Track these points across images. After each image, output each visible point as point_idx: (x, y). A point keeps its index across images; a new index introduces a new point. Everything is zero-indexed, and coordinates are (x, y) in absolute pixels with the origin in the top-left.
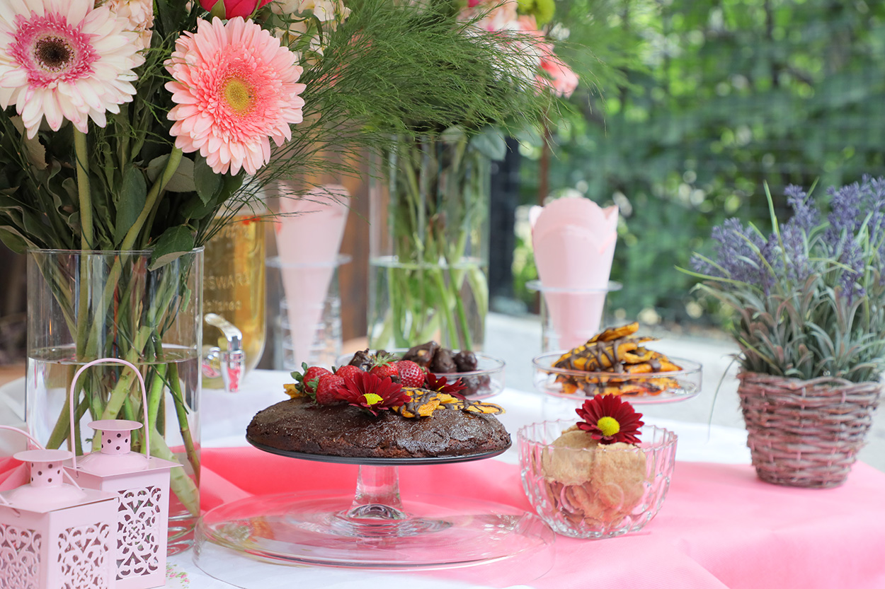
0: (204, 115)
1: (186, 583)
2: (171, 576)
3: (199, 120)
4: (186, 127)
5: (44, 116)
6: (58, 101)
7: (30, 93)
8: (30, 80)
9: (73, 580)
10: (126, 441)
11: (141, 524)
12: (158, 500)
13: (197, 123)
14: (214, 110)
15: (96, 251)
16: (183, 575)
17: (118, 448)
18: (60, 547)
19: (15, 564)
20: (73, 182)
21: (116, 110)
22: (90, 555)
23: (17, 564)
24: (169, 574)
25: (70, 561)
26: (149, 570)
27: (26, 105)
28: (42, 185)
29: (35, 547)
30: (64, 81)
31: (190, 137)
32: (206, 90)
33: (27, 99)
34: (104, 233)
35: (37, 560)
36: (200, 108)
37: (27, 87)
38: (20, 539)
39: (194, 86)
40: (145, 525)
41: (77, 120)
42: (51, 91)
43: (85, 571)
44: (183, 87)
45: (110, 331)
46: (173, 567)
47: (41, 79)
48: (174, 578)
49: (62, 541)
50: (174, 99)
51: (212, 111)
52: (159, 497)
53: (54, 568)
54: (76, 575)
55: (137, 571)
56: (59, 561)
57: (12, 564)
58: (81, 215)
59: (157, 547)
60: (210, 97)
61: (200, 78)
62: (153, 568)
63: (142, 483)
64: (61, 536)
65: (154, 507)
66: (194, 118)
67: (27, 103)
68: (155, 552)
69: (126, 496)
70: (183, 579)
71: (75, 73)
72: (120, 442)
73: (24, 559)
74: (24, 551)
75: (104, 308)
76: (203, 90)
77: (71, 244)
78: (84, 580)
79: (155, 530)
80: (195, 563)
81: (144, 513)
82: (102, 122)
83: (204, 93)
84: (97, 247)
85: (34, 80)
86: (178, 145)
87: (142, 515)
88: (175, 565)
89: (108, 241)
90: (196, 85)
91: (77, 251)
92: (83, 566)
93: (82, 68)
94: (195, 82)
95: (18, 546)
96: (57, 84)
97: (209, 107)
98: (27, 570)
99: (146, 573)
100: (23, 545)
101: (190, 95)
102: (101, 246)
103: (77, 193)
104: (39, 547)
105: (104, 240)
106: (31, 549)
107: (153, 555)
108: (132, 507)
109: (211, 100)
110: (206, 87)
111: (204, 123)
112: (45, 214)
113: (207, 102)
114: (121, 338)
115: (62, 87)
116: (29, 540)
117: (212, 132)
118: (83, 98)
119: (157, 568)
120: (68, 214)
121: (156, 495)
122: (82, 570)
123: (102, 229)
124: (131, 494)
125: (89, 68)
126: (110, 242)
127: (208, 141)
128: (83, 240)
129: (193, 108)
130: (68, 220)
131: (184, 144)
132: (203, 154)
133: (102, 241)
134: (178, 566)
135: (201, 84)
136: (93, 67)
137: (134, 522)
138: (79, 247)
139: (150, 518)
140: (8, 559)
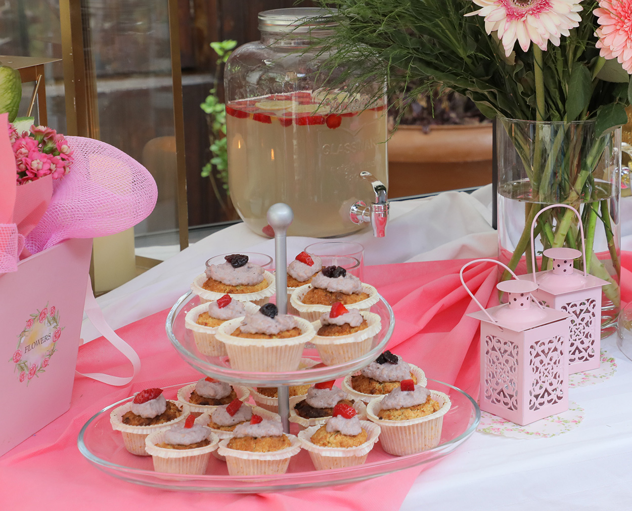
0: (621, 32)
1: (615, 367)
2: (603, 360)
3: (617, 36)
4: (607, 42)
5: (517, 41)
6: (527, 29)
7: (508, 24)
8: (507, 15)
9: (540, 377)
10: (570, 265)
11: (582, 325)
12: (593, 308)
13: (615, 39)
14: (628, 28)
15: (547, 122)
16: (612, 360)
17: (565, 271)
18: (531, 355)
19: (500, 363)
20: (532, 74)
21: (567, 34)
22: (551, 360)
23: (502, 364)
24: (602, 359)
25: (538, 364)
26: (588, 358)
27: (504, 33)
28: (510, 75)
29: (514, 353)
30: (531, 14)
31: (610, 49)
32: (623, 13)
33: (506, 29)
34: (554, 108)
35: (516, 363)
36: (618, 27)
37: (505, 20)
38: (503, 347)
39: (614, 11)
40: (585, 326)
41: (540, 44)
42: (522, 23)
43: (548, 370)
44: (606, 12)
45: (557, 177)
46: (604, 353)
47: (515, 14)
48: (606, 362)
49: (532, 350)
50: (599, 22)
51: (627, 29)
52: (594, 306)
53: (528, 369)
54: (542, 374)
55: (580, 359)
56: (530, 364)
57: (499, 363)
58: (537, 97)
59: (593, 342)
60: (626, 18)
61: (619, 5)
62: (591, 356)
63: (583, 297)
64: (532, 347)
65: (591, 313)
66: (613, 35)
67: (505, 31)
68: (592, 345)
69: (571, 307)
70: (612, 363)
71: (538, 9)
72: (567, 266)
73: (507, 361)
74: (506, 356)
75: (552, 161)
76: (620, 13)
77: (529, 114)
78: (547, 376)
79: (592, 329)
80: (619, 347)
81: (584, 318)
82: (557, 43)
83: (622, 16)
84: (548, 119)
85: (510, 15)
86: (602, 54)
87: (583, 320)
88: (606, 351)
89: (557, 114)
90: (616, 10)
91: (532, 122)
92: (546, 366)
93: (544, 4)
94: (615, 8)
95: (502, 352)
96: (527, 17)
97: (625, 26)
98: (509, 369)
99: (586, 359)
100: (506, 351)
101: (611, 18)
102: (552, 117)
103: (534, 80)
104: (517, 354)
105: (554, 113)
106: (511, 355)
107: (591, 347)
108: (576, 314)
109: (626, 21)
110: (623, 11)
111: (621, 38)
112: (511, 95)
113: (624, 23)
114: (565, 182)
115: (530, 19)
116: (509, 348)
117: (626, 44)
118: (545, 28)
119: (593, 356)
120: (528, 96)
121: (592, 304)
122: (546, 370)
123: (553, 106)
124: (576, 305)
125: (548, 4)
126: (558, 115)
127: (623, 51)
128: (537, 114)
129: (614, 26)
130: (528, 100)
131: (606, 54)
132: (619, 61)
133: (552, 114)
134: (608, 352)
135: (619, 9)
136: (551, 3)
137: (578, 324)
138: (535, 119)
139: (588, 321)
140: (495, 360)
